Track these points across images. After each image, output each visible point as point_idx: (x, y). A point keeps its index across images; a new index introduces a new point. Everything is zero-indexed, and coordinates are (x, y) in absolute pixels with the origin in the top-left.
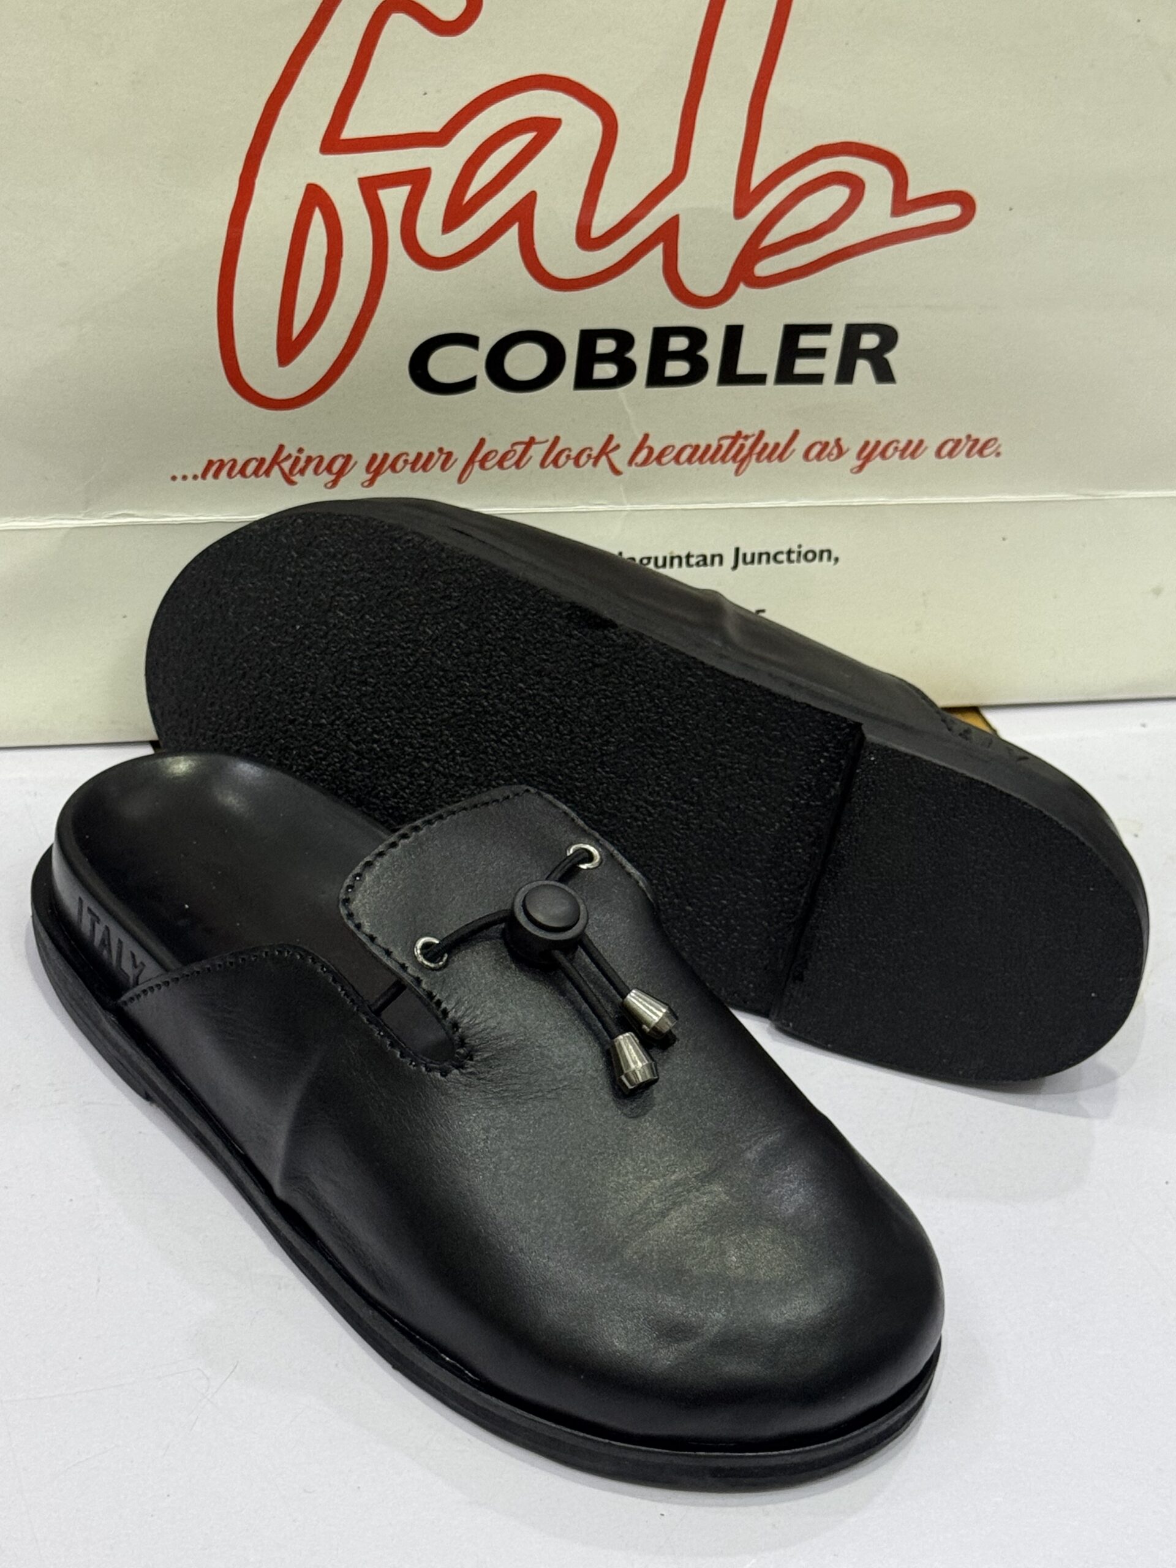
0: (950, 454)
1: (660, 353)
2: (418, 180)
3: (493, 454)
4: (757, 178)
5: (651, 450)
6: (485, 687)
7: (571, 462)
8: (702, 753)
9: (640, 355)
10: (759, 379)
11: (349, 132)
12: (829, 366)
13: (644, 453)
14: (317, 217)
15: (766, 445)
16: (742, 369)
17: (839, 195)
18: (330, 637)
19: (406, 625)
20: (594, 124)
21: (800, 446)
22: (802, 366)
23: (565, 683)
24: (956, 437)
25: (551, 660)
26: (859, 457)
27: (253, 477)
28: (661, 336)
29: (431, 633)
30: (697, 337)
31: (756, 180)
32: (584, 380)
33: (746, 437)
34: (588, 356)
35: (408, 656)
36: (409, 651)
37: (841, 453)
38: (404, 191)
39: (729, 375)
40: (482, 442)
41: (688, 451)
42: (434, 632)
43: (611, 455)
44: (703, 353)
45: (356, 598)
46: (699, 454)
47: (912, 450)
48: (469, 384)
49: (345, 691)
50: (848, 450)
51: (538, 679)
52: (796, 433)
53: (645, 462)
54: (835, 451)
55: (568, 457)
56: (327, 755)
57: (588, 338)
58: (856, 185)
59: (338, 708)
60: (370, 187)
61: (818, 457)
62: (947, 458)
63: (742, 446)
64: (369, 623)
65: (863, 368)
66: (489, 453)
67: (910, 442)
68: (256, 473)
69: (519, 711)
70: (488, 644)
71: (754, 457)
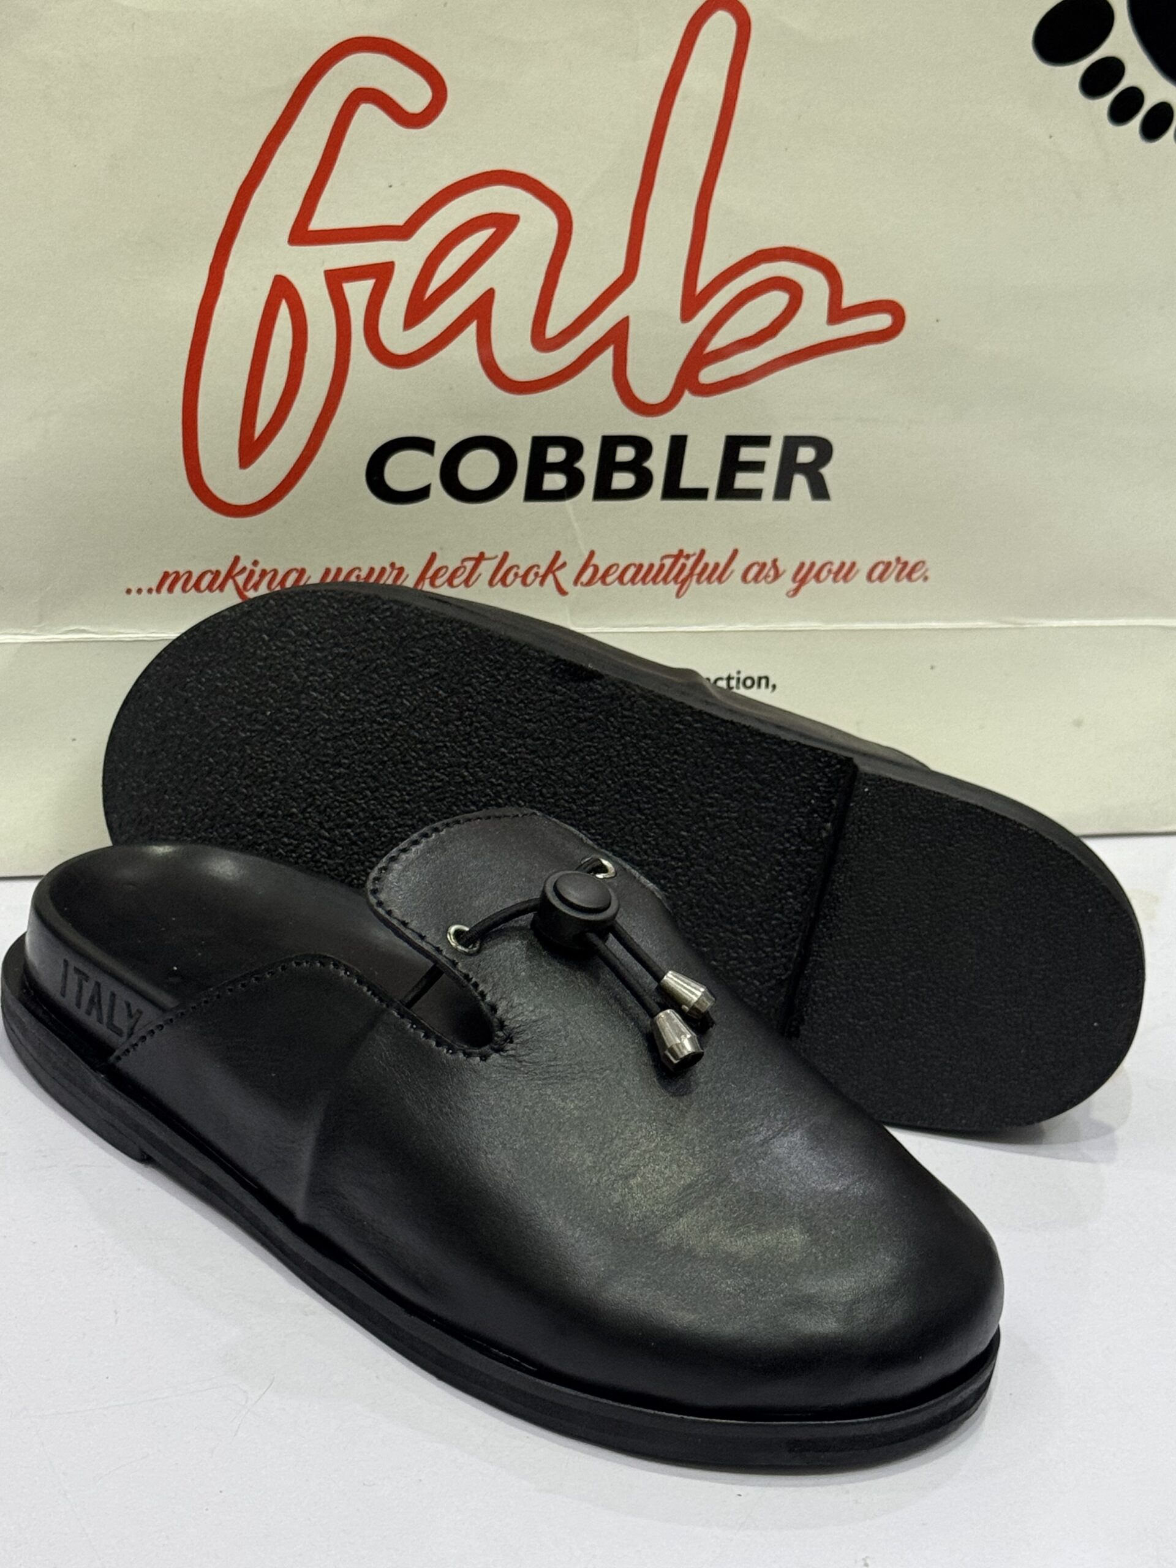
0: (881, 578)
1: (608, 465)
2: (382, 273)
3: (444, 570)
4: (703, 280)
5: (596, 569)
6: (465, 756)
7: (519, 580)
8: (691, 804)
9: (588, 465)
10: (700, 494)
11: (317, 223)
12: (767, 480)
13: (590, 571)
14: (284, 310)
15: (706, 565)
16: (687, 481)
17: (778, 300)
18: (302, 720)
19: (383, 699)
20: (549, 221)
21: (738, 566)
22: (743, 480)
23: (548, 743)
24: (886, 559)
25: (535, 720)
26: (794, 579)
27: (207, 591)
28: (609, 444)
29: (408, 704)
30: (643, 447)
31: (703, 282)
32: (535, 492)
33: (688, 557)
34: (539, 466)
35: (384, 731)
36: (385, 726)
37: (777, 576)
38: (369, 284)
39: (673, 490)
40: (434, 556)
41: (632, 571)
42: (411, 703)
43: (558, 574)
44: (648, 464)
45: (331, 675)
46: (644, 574)
47: (844, 572)
48: (423, 493)
49: (318, 775)
50: (784, 571)
51: (521, 742)
52: (735, 553)
53: (590, 583)
54: (772, 573)
55: (516, 575)
56: (297, 846)
57: (540, 445)
58: (795, 292)
59: (311, 795)
60: (336, 279)
61: (756, 579)
62: (877, 582)
63: (684, 566)
64: (343, 701)
65: (800, 483)
66: (439, 569)
67: (843, 564)
68: (210, 587)
69: (501, 777)
70: (469, 710)
71: (695, 578)
